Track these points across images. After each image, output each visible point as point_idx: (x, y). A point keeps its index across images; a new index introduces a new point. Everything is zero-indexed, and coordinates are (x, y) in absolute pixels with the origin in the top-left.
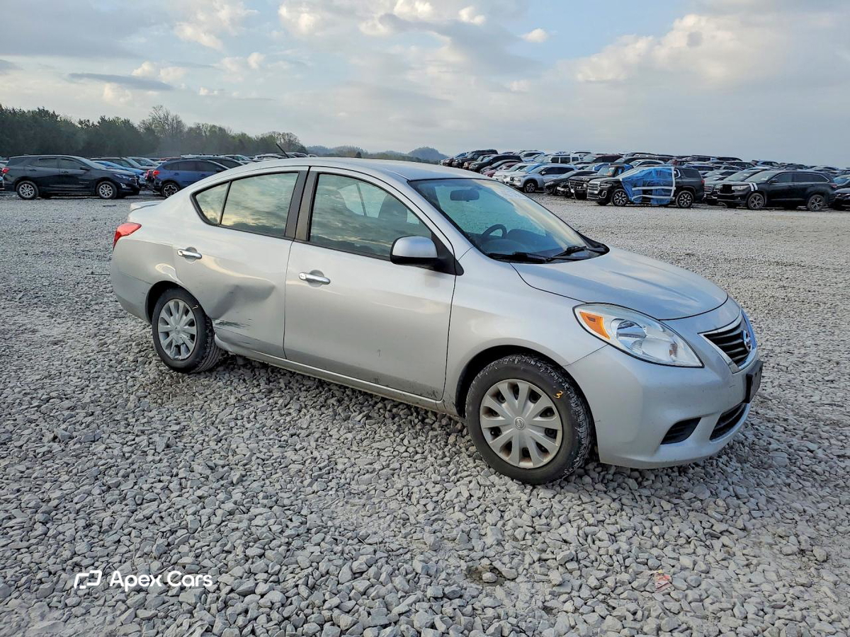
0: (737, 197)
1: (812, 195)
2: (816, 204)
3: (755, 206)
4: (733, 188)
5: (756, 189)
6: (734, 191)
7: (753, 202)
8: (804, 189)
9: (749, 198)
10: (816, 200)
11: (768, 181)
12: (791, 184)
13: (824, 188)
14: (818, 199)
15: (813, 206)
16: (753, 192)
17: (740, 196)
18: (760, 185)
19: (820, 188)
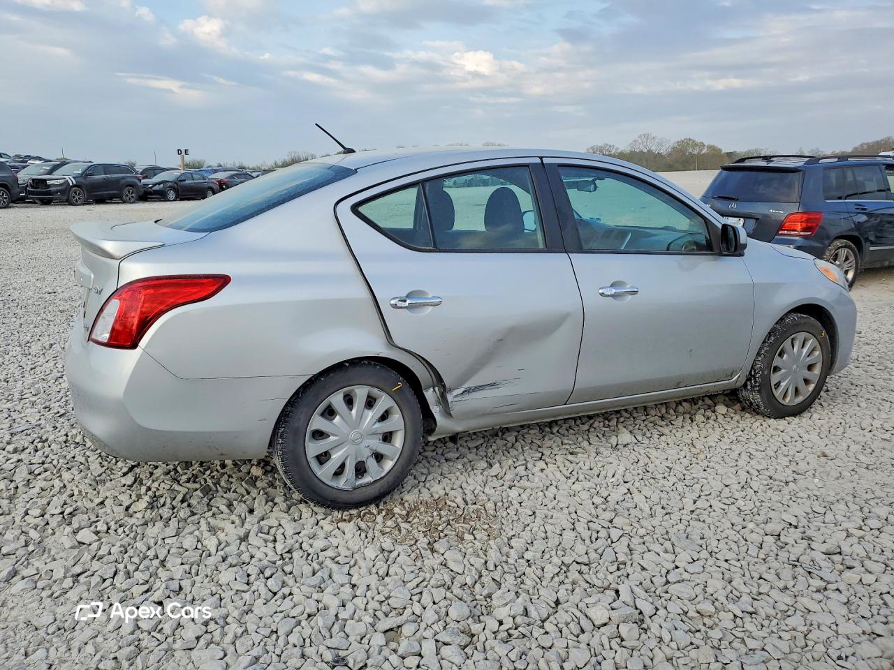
0: (57, 192)
1: (125, 188)
2: (130, 196)
3: (76, 201)
4: (49, 182)
5: (75, 183)
6: (49, 186)
7: (74, 197)
8: (117, 181)
9: (69, 191)
10: (129, 192)
11: (82, 174)
12: (104, 176)
13: (134, 180)
14: (131, 191)
15: (128, 198)
16: (72, 187)
17: (60, 191)
18: (77, 179)
19: (129, 180)
